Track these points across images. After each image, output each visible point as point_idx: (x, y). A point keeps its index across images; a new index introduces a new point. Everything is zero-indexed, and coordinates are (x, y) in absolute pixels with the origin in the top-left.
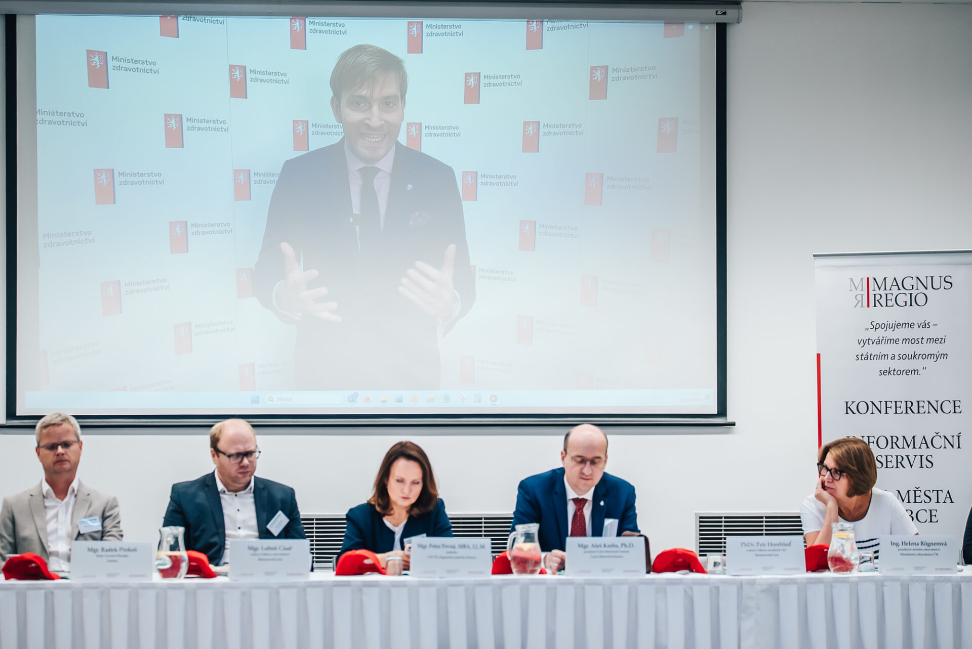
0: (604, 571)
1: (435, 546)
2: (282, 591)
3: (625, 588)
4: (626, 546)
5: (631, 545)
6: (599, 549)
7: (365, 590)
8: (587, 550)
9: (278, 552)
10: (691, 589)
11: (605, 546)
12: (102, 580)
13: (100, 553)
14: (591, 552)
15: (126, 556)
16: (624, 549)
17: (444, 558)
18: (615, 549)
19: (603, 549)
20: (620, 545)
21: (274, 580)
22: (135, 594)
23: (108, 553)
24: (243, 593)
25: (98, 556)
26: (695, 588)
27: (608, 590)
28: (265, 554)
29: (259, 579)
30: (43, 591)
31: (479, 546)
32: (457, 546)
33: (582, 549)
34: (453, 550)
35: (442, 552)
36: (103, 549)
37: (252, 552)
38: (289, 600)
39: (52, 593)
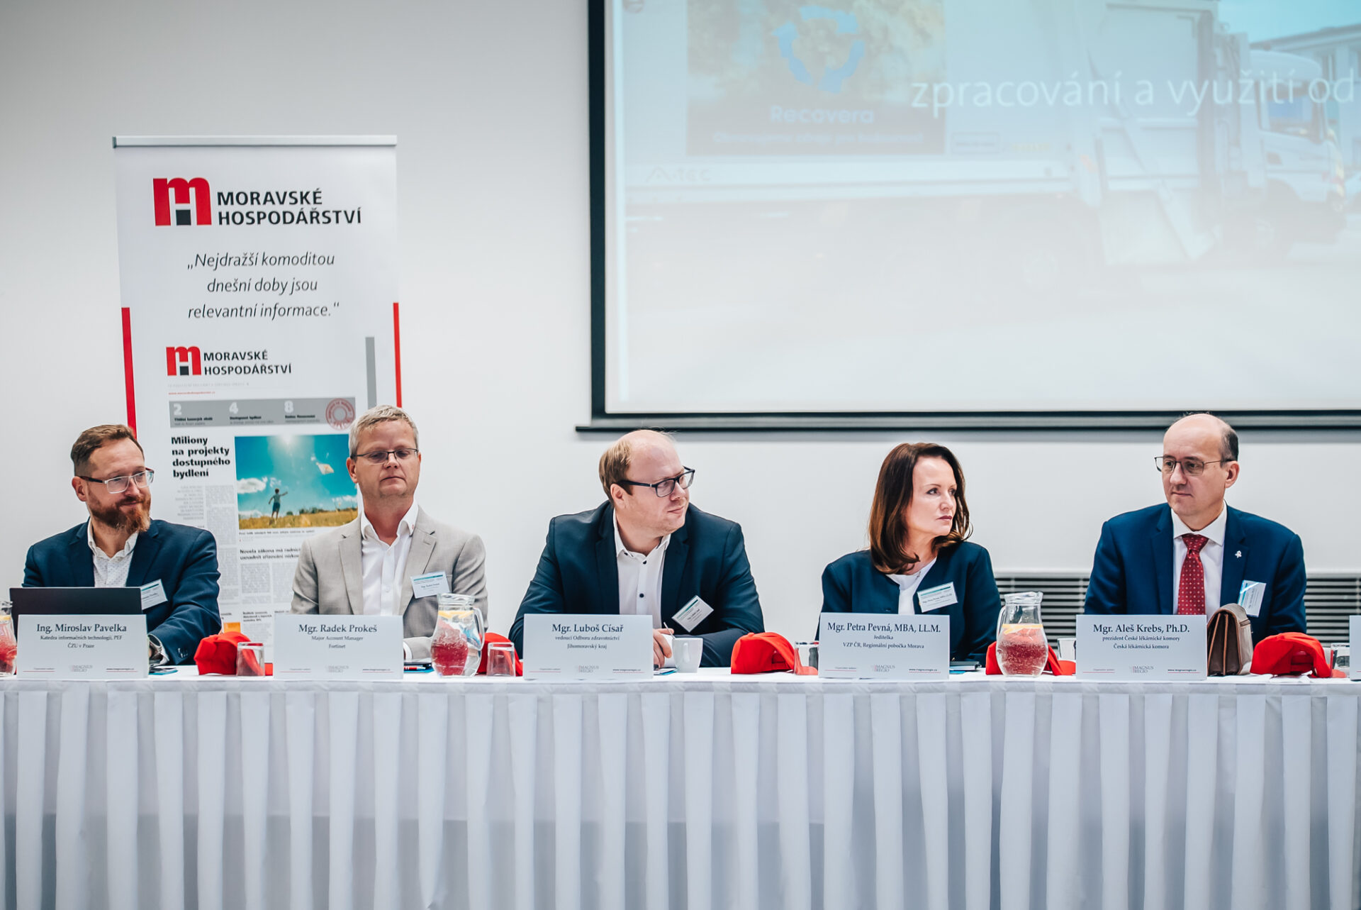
0: (1136, 670)
1: (858, 627)
2: (602, 697)
3: (1167, 699)
4: (1175, 629)
5: (1184, 628)
6: (1130, 634)
7: (736, 696)
8: (1109, 635)
9: (600, 634)
10: (1280, 701)
11: (1139, 628)
12: (319, 676)
13: (318, 634)
14: (1116, 639)
15: (358, 639)
16: (1171, 634)
17: (870, 646)
18: (1157, 634)
19: (1135, 634)
20: (1164, 628)
21: (592, 679)
22: (367, 700)
23: (331, 634)
24: (539, 700)
25: (314, 638)
26: (1285, 699)
27: (1137, 704)
28: (580, 638)
29: (568, 678)
30: (224, 693)
31: (929, 628)
32: (892, 627)
33: (1100, 634)
34: (885, 633)
35: (868, 637)
36: (323, 628)
37: (559, 634)
38: (612, 711)
39: (239, 696)
